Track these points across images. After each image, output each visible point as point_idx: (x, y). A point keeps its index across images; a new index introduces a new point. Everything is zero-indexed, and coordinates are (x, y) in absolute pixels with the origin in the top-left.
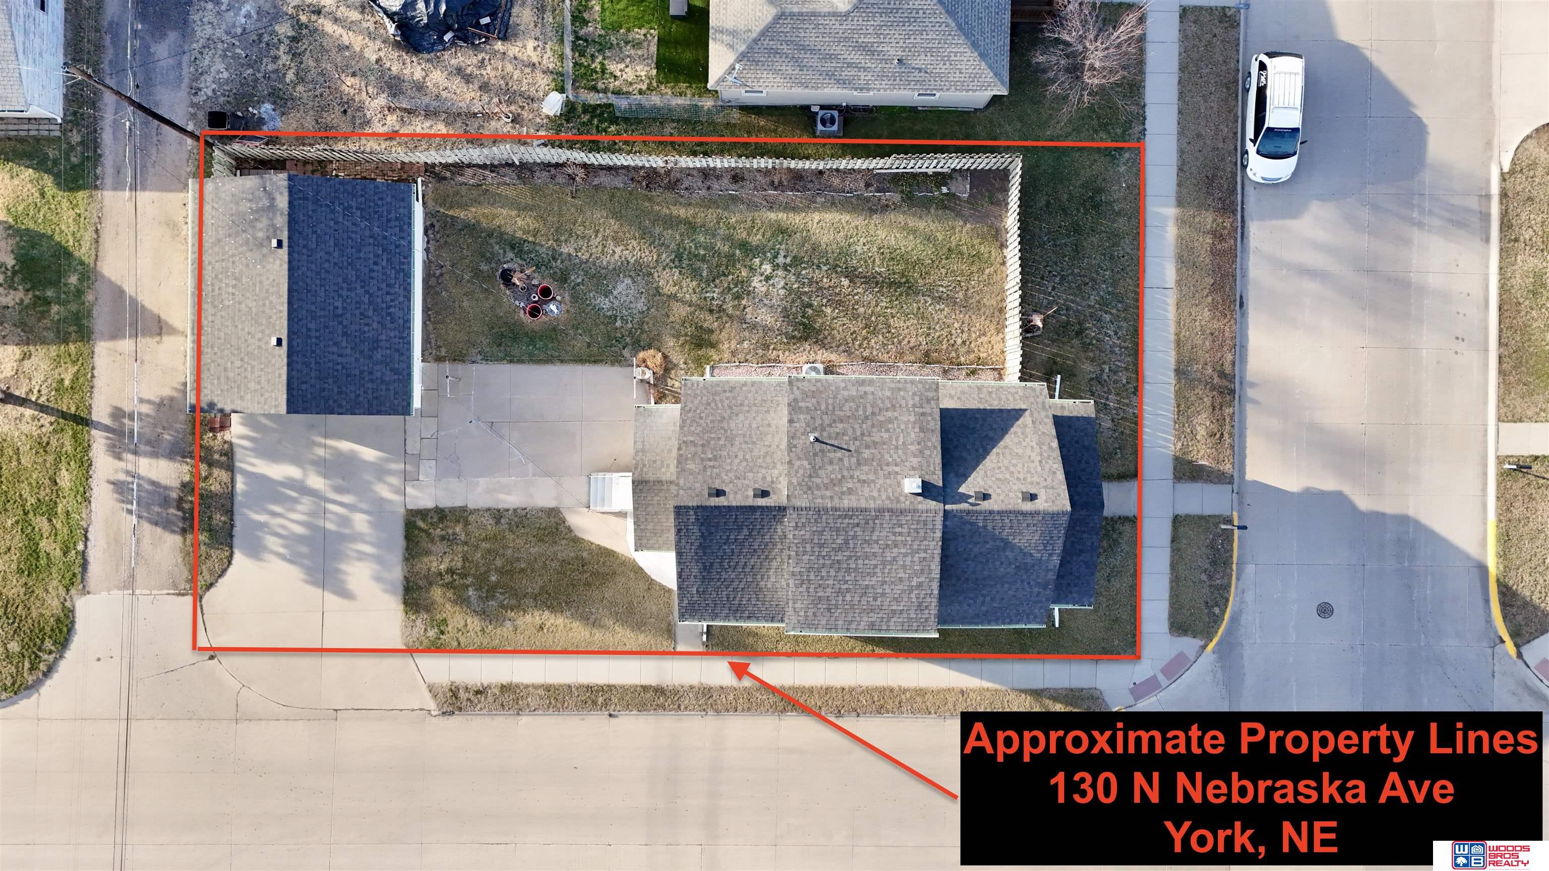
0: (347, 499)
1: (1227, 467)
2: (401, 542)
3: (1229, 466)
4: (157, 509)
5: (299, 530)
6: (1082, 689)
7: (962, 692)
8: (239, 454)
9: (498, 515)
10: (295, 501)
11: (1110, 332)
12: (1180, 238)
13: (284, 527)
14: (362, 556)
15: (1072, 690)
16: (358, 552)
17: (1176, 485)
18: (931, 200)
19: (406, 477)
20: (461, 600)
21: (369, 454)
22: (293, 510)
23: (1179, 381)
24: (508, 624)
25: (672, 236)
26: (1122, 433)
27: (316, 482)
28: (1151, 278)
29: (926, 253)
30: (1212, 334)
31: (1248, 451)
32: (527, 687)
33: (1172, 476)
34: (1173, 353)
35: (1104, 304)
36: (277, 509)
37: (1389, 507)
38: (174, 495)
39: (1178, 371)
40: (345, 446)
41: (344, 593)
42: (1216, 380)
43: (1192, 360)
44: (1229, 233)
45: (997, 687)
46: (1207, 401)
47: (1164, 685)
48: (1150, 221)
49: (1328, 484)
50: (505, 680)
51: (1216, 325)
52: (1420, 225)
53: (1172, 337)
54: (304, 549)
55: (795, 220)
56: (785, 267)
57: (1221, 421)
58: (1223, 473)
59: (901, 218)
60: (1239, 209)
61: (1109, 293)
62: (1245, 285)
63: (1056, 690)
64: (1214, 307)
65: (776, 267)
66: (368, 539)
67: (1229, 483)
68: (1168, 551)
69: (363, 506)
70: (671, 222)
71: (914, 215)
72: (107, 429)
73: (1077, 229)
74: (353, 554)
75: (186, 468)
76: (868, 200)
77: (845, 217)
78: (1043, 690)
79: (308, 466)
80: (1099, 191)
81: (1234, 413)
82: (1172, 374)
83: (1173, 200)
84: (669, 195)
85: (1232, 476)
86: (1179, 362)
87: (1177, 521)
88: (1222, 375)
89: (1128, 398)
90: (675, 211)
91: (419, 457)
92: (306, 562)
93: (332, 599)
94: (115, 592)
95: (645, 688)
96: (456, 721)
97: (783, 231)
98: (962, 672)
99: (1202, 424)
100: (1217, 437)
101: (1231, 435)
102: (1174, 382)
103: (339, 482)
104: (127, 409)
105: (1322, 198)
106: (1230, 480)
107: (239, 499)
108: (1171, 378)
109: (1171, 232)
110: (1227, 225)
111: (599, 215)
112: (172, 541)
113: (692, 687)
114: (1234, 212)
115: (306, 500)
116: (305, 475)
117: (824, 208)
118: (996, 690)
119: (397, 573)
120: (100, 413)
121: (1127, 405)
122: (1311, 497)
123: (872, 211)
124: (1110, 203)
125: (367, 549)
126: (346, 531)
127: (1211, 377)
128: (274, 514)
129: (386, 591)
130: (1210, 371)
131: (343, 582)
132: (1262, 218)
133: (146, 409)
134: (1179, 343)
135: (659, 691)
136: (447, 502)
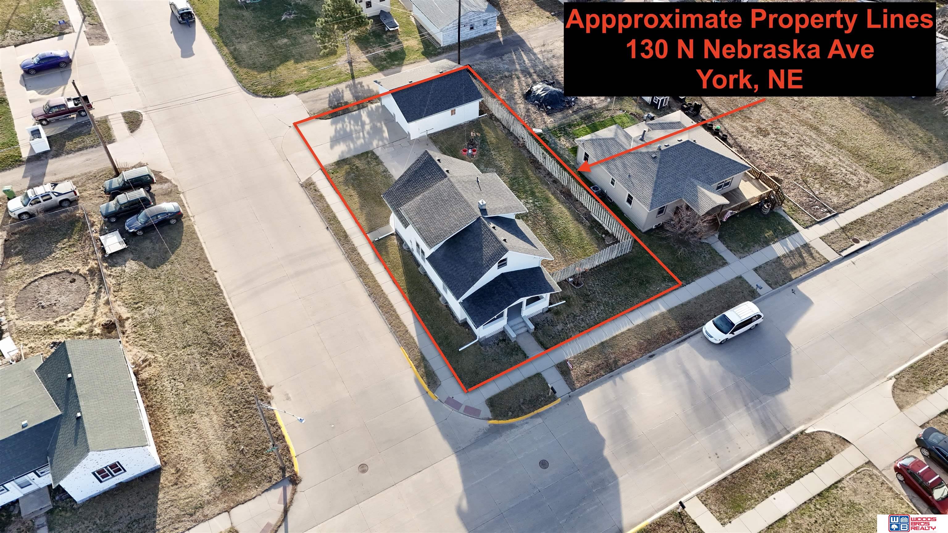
0: (366, 135)
1: (578, 385)
2: (360, 153)
3: (579, 385)
4: (335, 99)
5: (348, 129)
6: (436, 376)
7: (407, 331)
8: (366, 109)
9: (386, 171)
10: (358, 125)
11: (597, 312)
12: (656, 317)
13: (347, 126)
14: (348, 146)
15: (433, 372)
16: (349, 145)
17: (554, 367)
18: (596, 234)
19: (384, 146)
20: (348, 173)
21: (386, 134)
22: (354, 126)
23: (598, 345)
24: (347, 188)
25: (519, 174)
26: (560, 335)
27: (367, 127)
28: (632, 316)
29: (575, 240)
30: (629, 349)
31: (591, 392)
32: (325, 201)
33: (556, 363)
34: (608, 338)
35: (606, 304)
36: (352, 122)
37: (615, 466)
38: (341, 101)
39: (602, 343)
40: (385, 129)
41: (332, 147)
42: (611, 361)
43: (612, 347)
44: (675, 336)
45: (417, 343)
46: (600, 362)
47: (460, 411)
48: (653, 304)
49: (604, 432)
50: (324, 194)
51: (634, 349)
52: (748, 409)
53: (614, 335)
54: (342, 132)
55: (555, 201)
56: (535, 206)
57: (595, 371)
58: (574, 385)
59: (582, 228)
60: (688, 335)
61: (612, 304)
62: (660, 354)
63: (430, 366)
64: (640, 344)
65: (533, 203)
66: (355, 145)
67: (571, 389)
68: (523, 379)
69: (367, 140)
70: (524, 172)
71: (586, 232)
72: (354, 83)
73: (627, 282)
74: (348, 144)
75: (352, 100)
76: (580, 217)
77: (568, 214)
78: (426, 360)
79: (372, 124)
80: (648, 282)
81: (603, 376)
82: (599, 342)
83: (668, 308)
84: (534, 169)
85: (576, 389)
86: (606, 342)
87: (538, 375)
88: (615, 362)
89: (576, 330)
90: (529, 171)
91: (393, 146)
92: (338, 135)
93: (328, 145)
94: (301, 100)
95: (345, 232)
96: (301, 190)
97: (547, 200)
98: (416, 327)
99: (587, 365)
100: (587, 374)
101: (593, 380)
102: (597, 344)
103: (371, 132)
104: (363, 84)
105: (721, 363)
106: (573, 389)
107: (350, 114)
108: (597, 342)
109: (656, 313)
110: (678, 333)
111: (511, 155)
112: (326, 106)
113: (353, 245)
114: (685, 333)
115: (360, 127)
116: (368, 124)
117: (566, 207)
118: (415, 343)
119: (347, 156)
120: (357, 81)
121: (573, 331)
122: (592, 429)
123: (577, 220)
124: (647, 288)
125: (352, 146)
126: (355, 140)
127: (611, 359)
128: (350, 123)
129: (339, 155)
130: (613, 356)
131: (336, 145)
132: (693, 346)
133: (366, 88)
134: (614, 338)
135: (346, 236)
136: (381, 158)
